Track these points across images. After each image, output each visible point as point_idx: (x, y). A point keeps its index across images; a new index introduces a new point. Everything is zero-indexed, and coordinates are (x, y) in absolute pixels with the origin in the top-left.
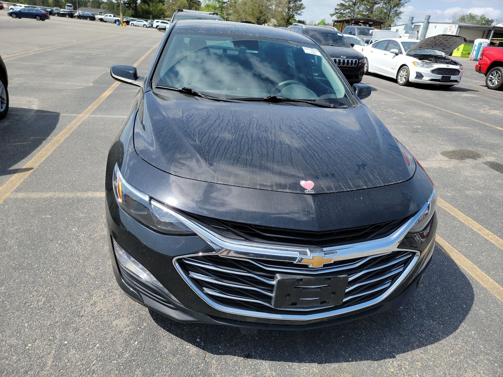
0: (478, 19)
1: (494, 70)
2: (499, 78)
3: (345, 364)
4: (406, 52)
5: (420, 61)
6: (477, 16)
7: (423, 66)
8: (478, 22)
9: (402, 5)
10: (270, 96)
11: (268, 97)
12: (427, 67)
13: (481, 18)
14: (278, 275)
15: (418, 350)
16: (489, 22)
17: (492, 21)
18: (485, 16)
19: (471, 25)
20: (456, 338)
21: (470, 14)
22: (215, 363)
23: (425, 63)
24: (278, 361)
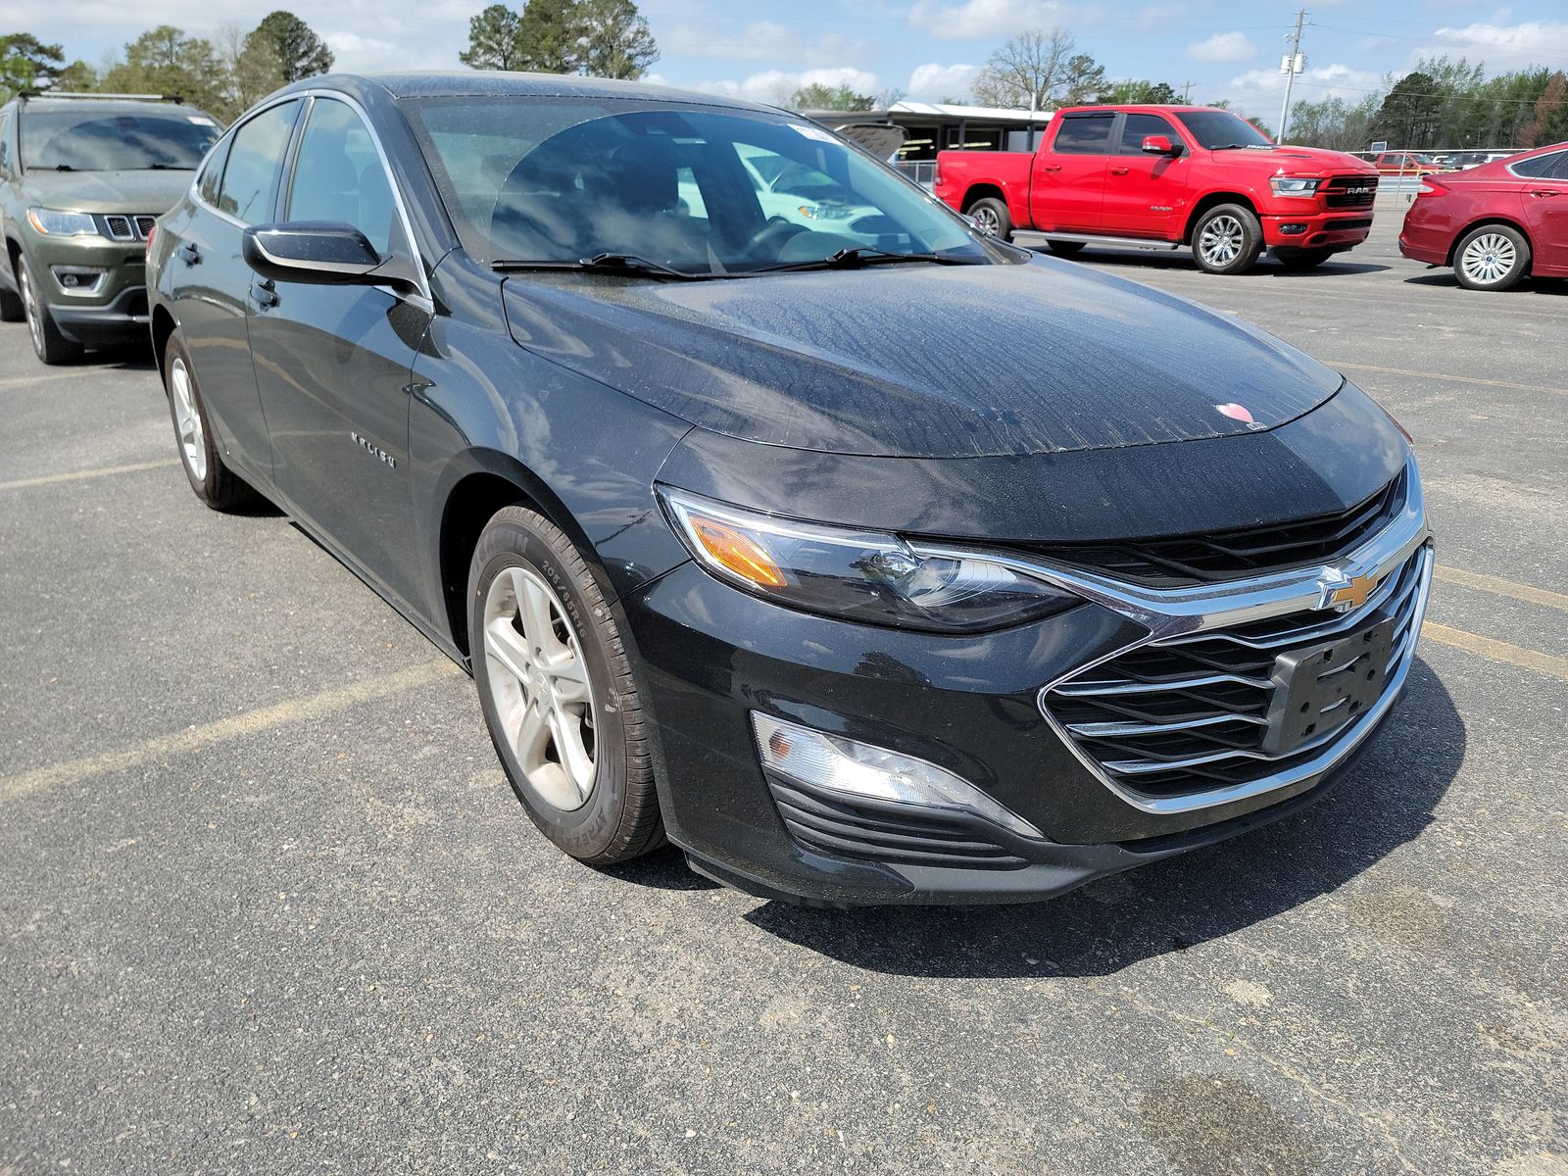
0: (835, 99)
1: (978, 207)
2: (994, 226)
3: (1373, 870)
4: (768, 182)
5: (816, 205)
6: (831, 90)
7: (826, 216)
8: (838, 106)
9: (641, 72)
10: (842, 252)
11: (836, 257)
12: (837, 217)
13: (843, 96)
14: (1280, 658)
15: (1450, 788)
16: (865, 103)
17: (870, 101)
18: (850, 90)
19: (835, 112)
20: (1479, 741)
21: (815, 86)
22: (1131, 991)
23: (827, 207)
24: (1249, 924)
